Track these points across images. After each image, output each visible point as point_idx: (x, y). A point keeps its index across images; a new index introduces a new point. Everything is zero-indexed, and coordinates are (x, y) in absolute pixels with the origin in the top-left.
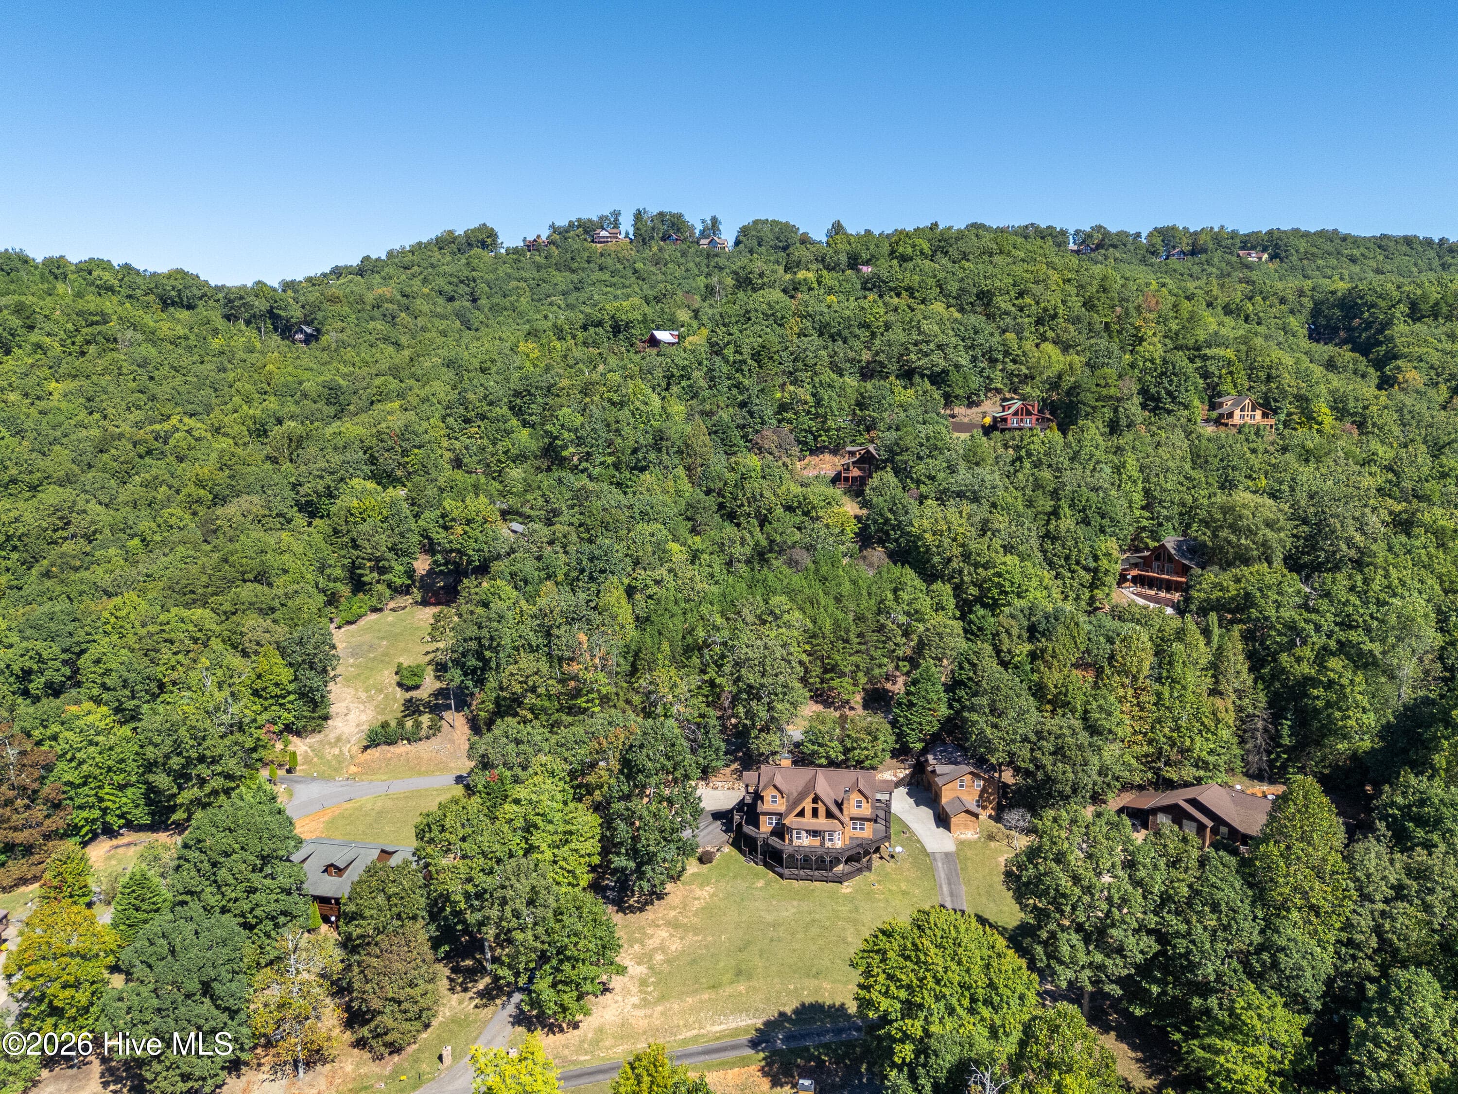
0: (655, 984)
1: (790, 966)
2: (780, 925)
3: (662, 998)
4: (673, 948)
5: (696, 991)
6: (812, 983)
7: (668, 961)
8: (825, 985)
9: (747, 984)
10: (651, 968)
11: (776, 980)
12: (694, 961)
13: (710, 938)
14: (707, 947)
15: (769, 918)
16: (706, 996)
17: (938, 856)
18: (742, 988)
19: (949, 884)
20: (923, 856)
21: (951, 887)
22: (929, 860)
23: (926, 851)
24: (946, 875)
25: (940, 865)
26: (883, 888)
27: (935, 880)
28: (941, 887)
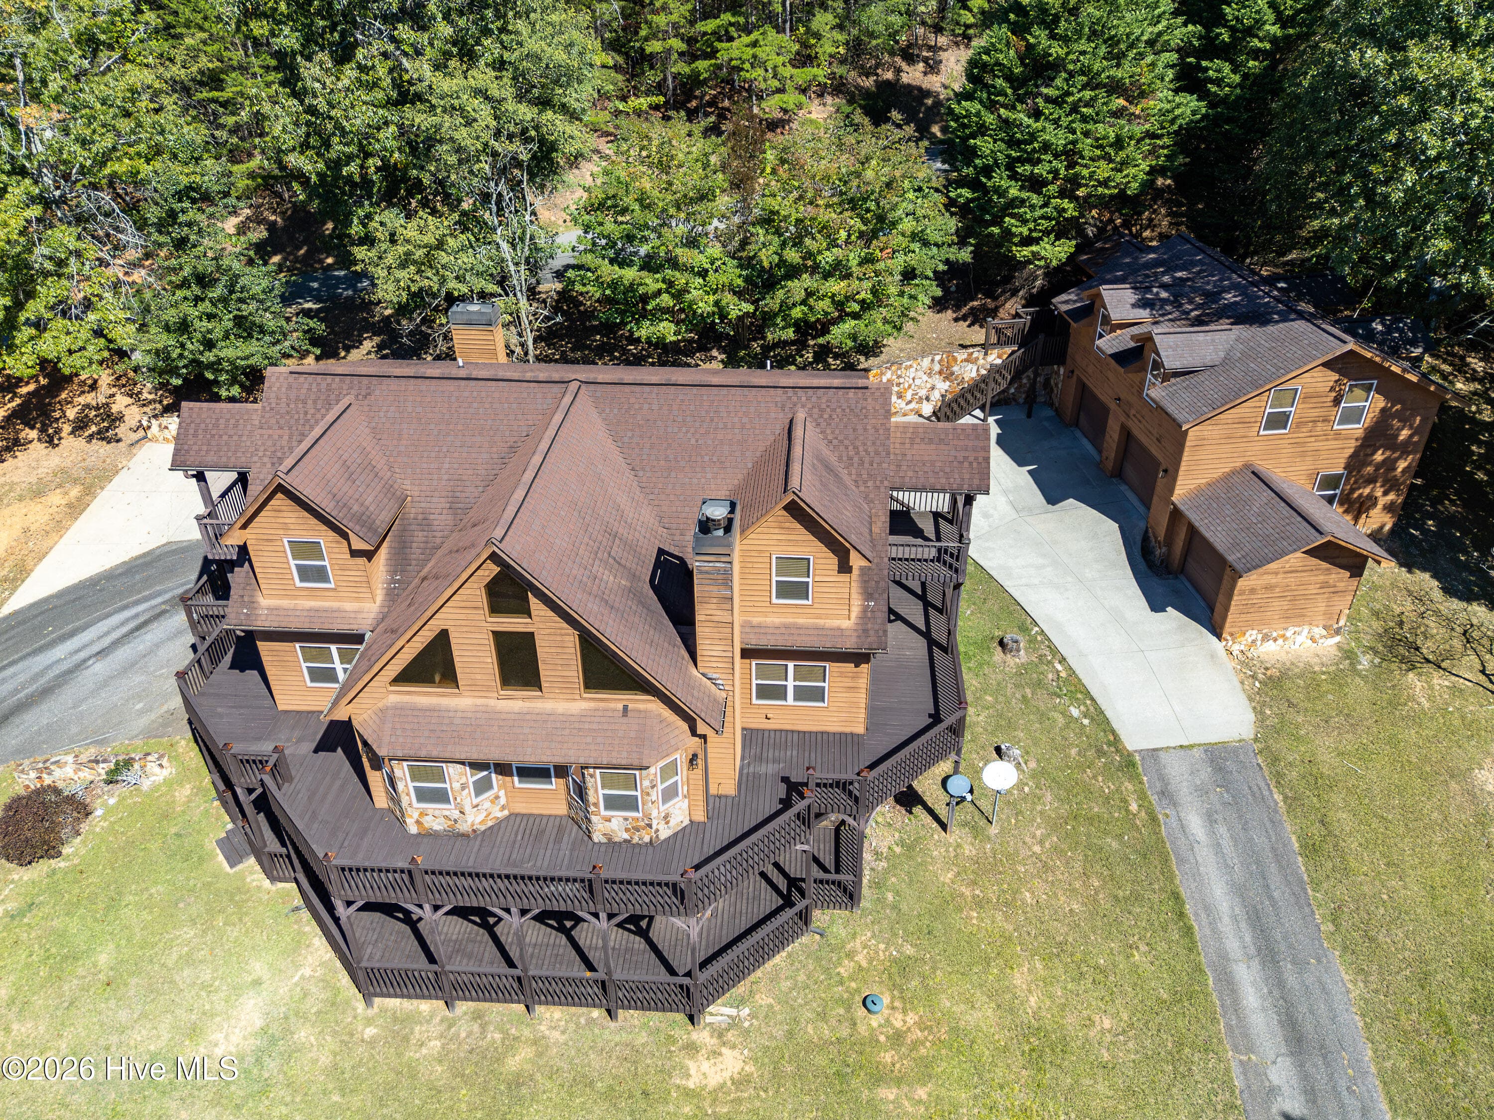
17: (1180, 773)
20: (1109, 777)
21: (1281, 984)
22: (1142, 796)
23: (1116, 741)
24: (1239, 890)
25: (1196, 824)
26: (921, 1025)
27: (1188, 931)
28: (1228, 983)
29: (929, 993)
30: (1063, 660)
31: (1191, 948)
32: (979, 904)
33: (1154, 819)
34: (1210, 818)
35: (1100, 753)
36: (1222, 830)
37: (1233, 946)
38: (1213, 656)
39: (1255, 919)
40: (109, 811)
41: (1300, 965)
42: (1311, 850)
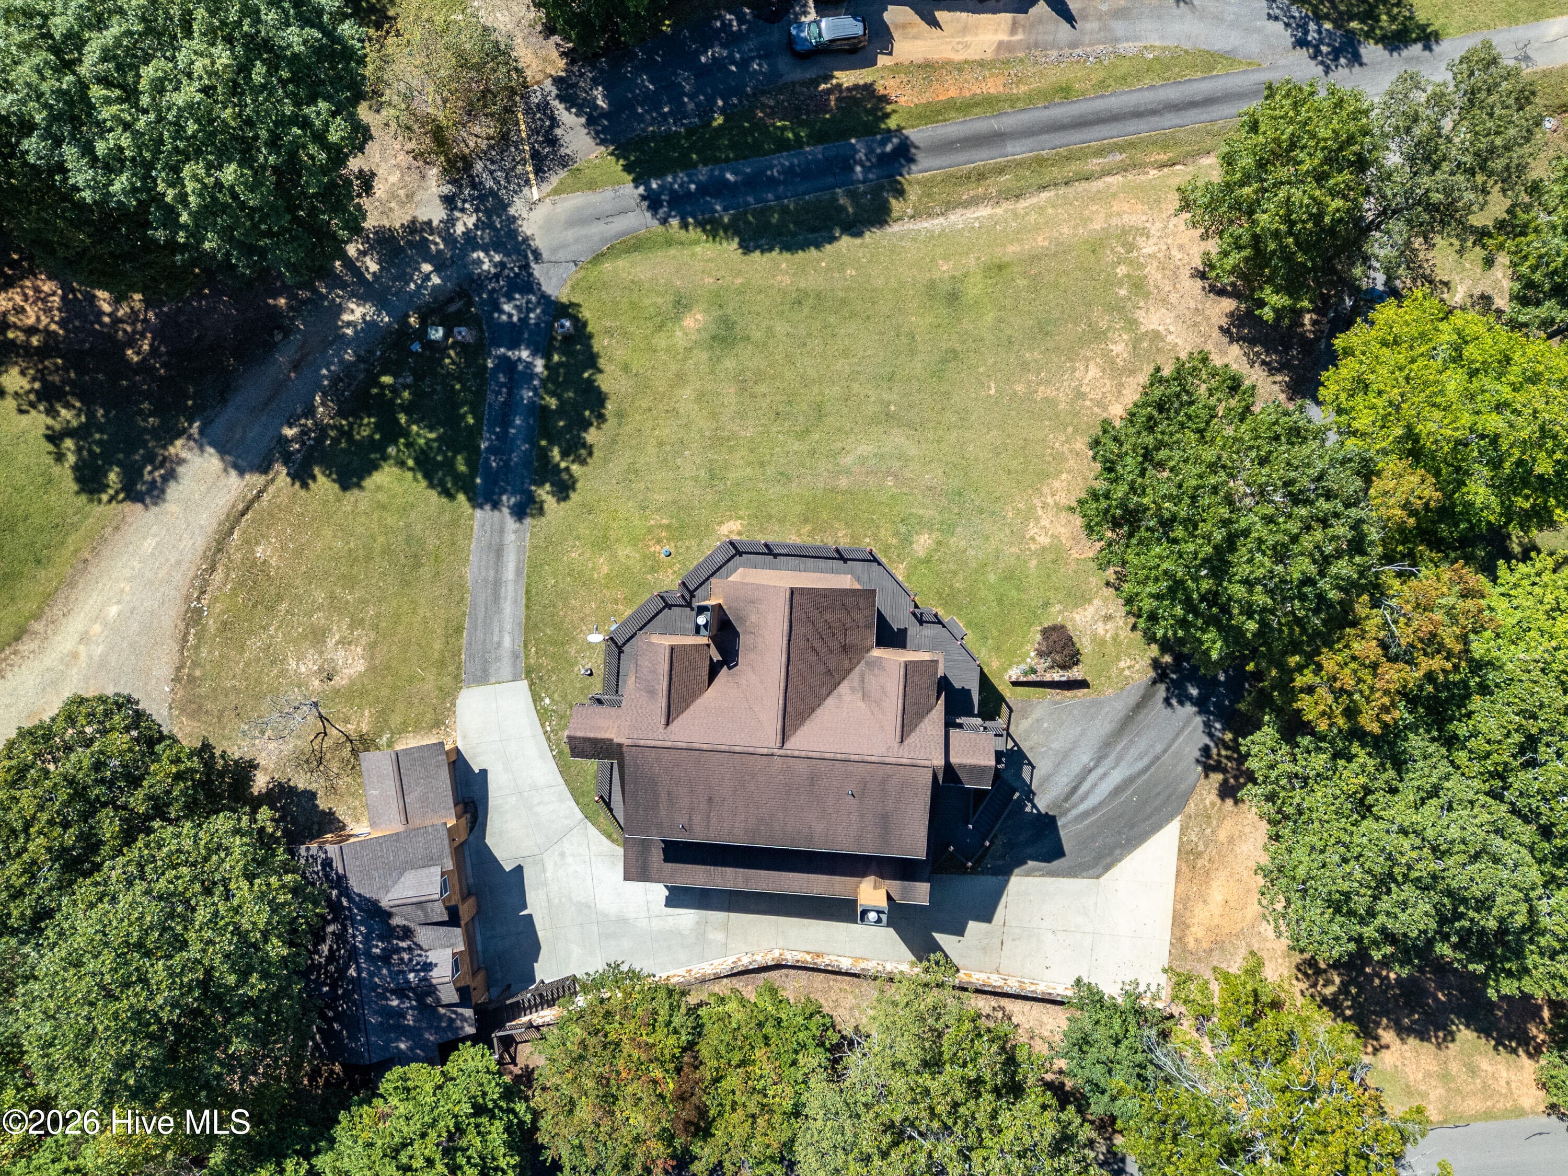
0: (1112, 282)
1: (853, 315)
2: (873, 421)
3: (1096, 246)
4: (1094, 371)
5: (1035, 258)
6: (812, 281)
7: (1099, 336)
8: (788, 280)
9: (936, 275)
10: (1132, 324)
11: (880, 282)
12: (1043, 329)
13: (1020, 388)
14: (1025, 367)
15: (898, 439)
16: (1011, 249)
17: (506, 668)
18: (945, 268)
19: (497, 583)
20: (541, 665)
21: (497, 572)
22: (527, 656)
23: (532, 684)
24: (499, 611)
25: (507, 642)
26: (648, 546)
27: (528, 592)
28: (518, 572)
29: (645, 557)
30: (545, 732)
31: (529, 585)
32: (616, 601)
33: (526, 646)
34: (499, 644)
35: (541, 678)
36: (496, 639)
37: (511, 587)
38: (464, 737)
39: (496, 597)
40: (1028, 655)
41: (485, 580)
42: (458, 630)
